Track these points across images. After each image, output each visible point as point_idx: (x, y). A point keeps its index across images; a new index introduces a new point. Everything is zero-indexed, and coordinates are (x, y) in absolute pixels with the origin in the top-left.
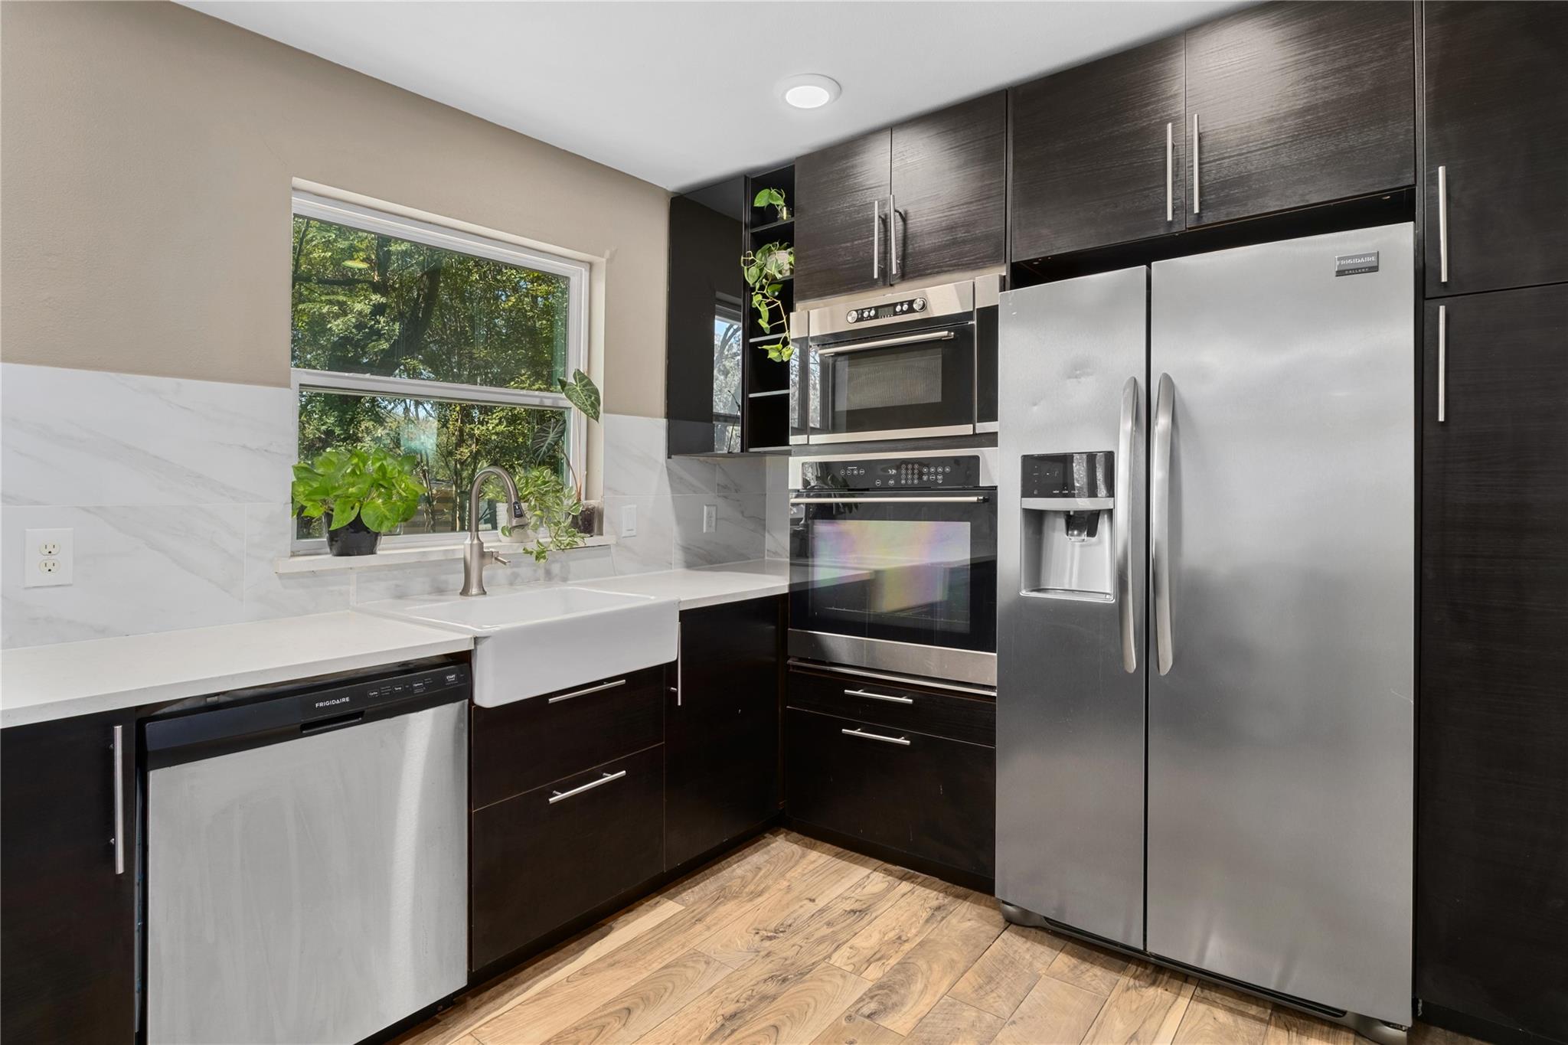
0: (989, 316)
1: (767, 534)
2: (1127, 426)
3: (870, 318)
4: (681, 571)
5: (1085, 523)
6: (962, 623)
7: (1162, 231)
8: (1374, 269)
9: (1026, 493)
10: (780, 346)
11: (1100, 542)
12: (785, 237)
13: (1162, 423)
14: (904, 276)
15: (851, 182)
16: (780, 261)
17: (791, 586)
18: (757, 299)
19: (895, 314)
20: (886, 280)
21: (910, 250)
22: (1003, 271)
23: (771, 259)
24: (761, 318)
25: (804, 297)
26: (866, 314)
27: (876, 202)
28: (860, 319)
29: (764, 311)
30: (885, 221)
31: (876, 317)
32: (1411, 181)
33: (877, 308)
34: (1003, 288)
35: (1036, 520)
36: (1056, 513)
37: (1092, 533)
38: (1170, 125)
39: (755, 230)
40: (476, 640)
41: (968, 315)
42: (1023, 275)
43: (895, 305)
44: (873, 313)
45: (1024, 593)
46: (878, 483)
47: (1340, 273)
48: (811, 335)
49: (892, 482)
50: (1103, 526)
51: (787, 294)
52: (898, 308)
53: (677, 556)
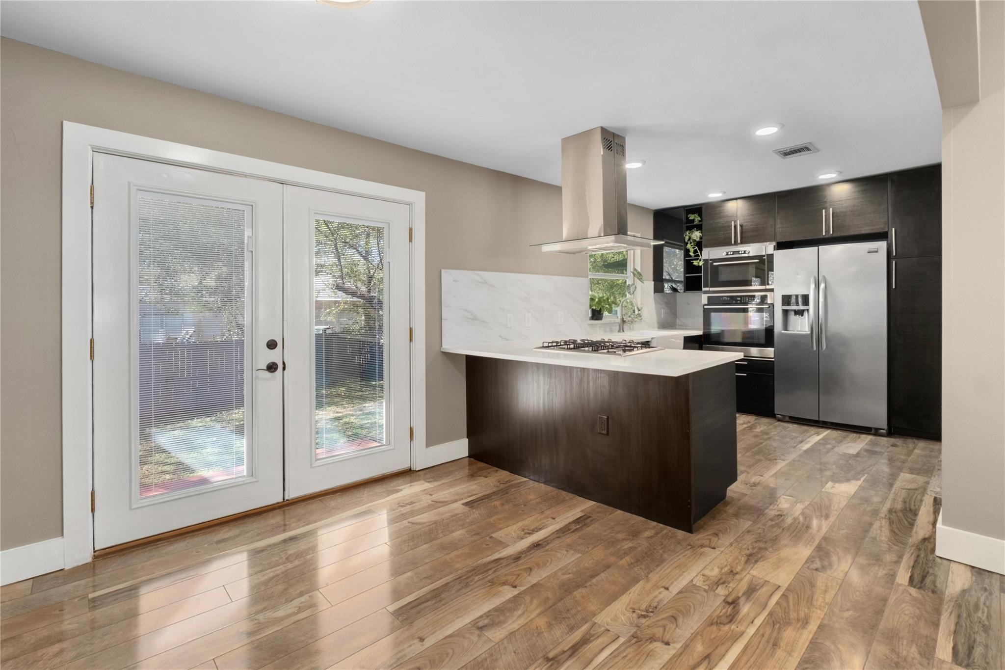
0: (771, 257)
1: (677, 320)
2: (813, 286)
3: (730, 255)
4: (657, 329)
5: (800, 313)
6: (763, 341)
7: (822, 237)
8: (877, 252)
9: (783, 305)
10: (698, 261)
11: (805, 318)
12: (699, 227)
13: (822, 286)
14: (742, 243)
15: (723, 214)
16: (696, 235)
17: (703, 333)
18: (689, 246)
19: (739, 254)
20: (736, 243)
21: (744, 236)
22: (774, 243)
23: (694, 234)
24: (690, 252)
25: (706, 247)
26: (729, 253)
27: (733, 222)
28: (727, 255)
29: (692, 250)
30: (735, 227)
31: (733, 254)
32: (887, 230)
33: (733, 252)
34: (774, 250)
35: (786, 313)
36: (792, 310)
37: (802, 316)
38: (824, 211)
39: (687, 225)
40: (652, 338)
41: (764, 256)
42: (781, 246)
43: (739, 251)
44: (732, 253)
45: (783, 332)
46: (734, 302)
47: (869, 252)
48: (710, 258)
49: (739, 302)
50: (806, 314)
51: (699, 245)
52: (740, 252)
53: (656, 325)
